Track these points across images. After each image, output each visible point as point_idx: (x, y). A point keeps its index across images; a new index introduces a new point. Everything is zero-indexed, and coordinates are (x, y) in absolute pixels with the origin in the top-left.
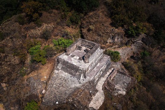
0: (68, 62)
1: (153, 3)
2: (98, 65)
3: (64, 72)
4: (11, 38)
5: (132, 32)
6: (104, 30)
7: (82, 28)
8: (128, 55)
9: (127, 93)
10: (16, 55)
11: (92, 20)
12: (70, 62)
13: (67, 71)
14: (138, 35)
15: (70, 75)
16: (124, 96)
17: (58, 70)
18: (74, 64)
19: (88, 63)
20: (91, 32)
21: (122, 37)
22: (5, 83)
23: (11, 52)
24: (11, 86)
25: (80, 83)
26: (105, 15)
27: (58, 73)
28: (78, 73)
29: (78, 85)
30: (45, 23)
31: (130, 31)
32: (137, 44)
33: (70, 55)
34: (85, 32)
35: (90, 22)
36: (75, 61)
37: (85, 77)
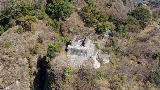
0: (74, 49)
1: (109, 7)
3: (73, 55)
5: (101, 29)
7: (63, 31)
8: (103, 45)
9: (110, 62)
10: (24, 57)
13: (75, 54)
14: (105, 31)
15: (77, 56)
16: (109, 64)
17: (69, 55)
18: (79, 49)
19: (86, 47)
21: (94, 35)
25: (85, 58)
26: (79, 20)
28: (82, 53)
31: (99, 29)
32: (106, 37)
33: (74, 45)
35: (69, 26)
36: (78, 47)
37: (87, 55)
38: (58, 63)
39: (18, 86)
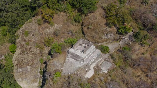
0: (74, 53)
2: (92, 55)
4: (33, 35)
5: (121, 31)
6: (100, 29)
7: (83, 26)
8: (115, 48)
9: (108, 72)
10: (38, 47)
11: (90, 21)
12: (75, 53)
13: (73, 59)
14: (126, 33)
15: (75, 61)
16: (106, 74)
17: (68, 57)
18: (78, 54)
19: (86, 54)
20: (90, 30)
21: (114, 34)
22: (30, 66)
23: (34, 45)
24: (33, 68)
25: (81, 65)
27: (68, 59)
28: (80, 60)
29: (80, 66)
30: (56, 24)
32: (124, 40)
33: (76, 49)
34: (85, 29)
35: (89, 22)
36: (78, 53)
37: (84, 62)
38: (54, 65)
39: (29, 70)
